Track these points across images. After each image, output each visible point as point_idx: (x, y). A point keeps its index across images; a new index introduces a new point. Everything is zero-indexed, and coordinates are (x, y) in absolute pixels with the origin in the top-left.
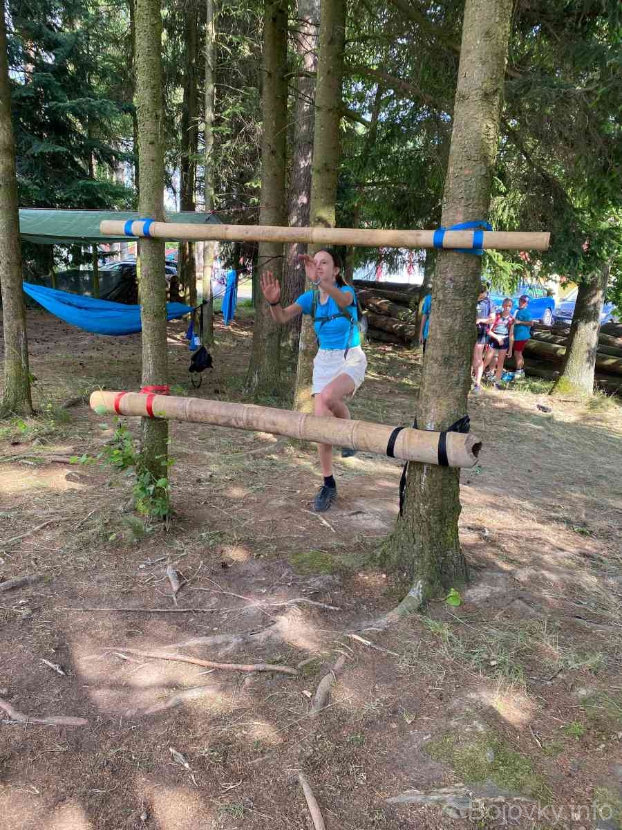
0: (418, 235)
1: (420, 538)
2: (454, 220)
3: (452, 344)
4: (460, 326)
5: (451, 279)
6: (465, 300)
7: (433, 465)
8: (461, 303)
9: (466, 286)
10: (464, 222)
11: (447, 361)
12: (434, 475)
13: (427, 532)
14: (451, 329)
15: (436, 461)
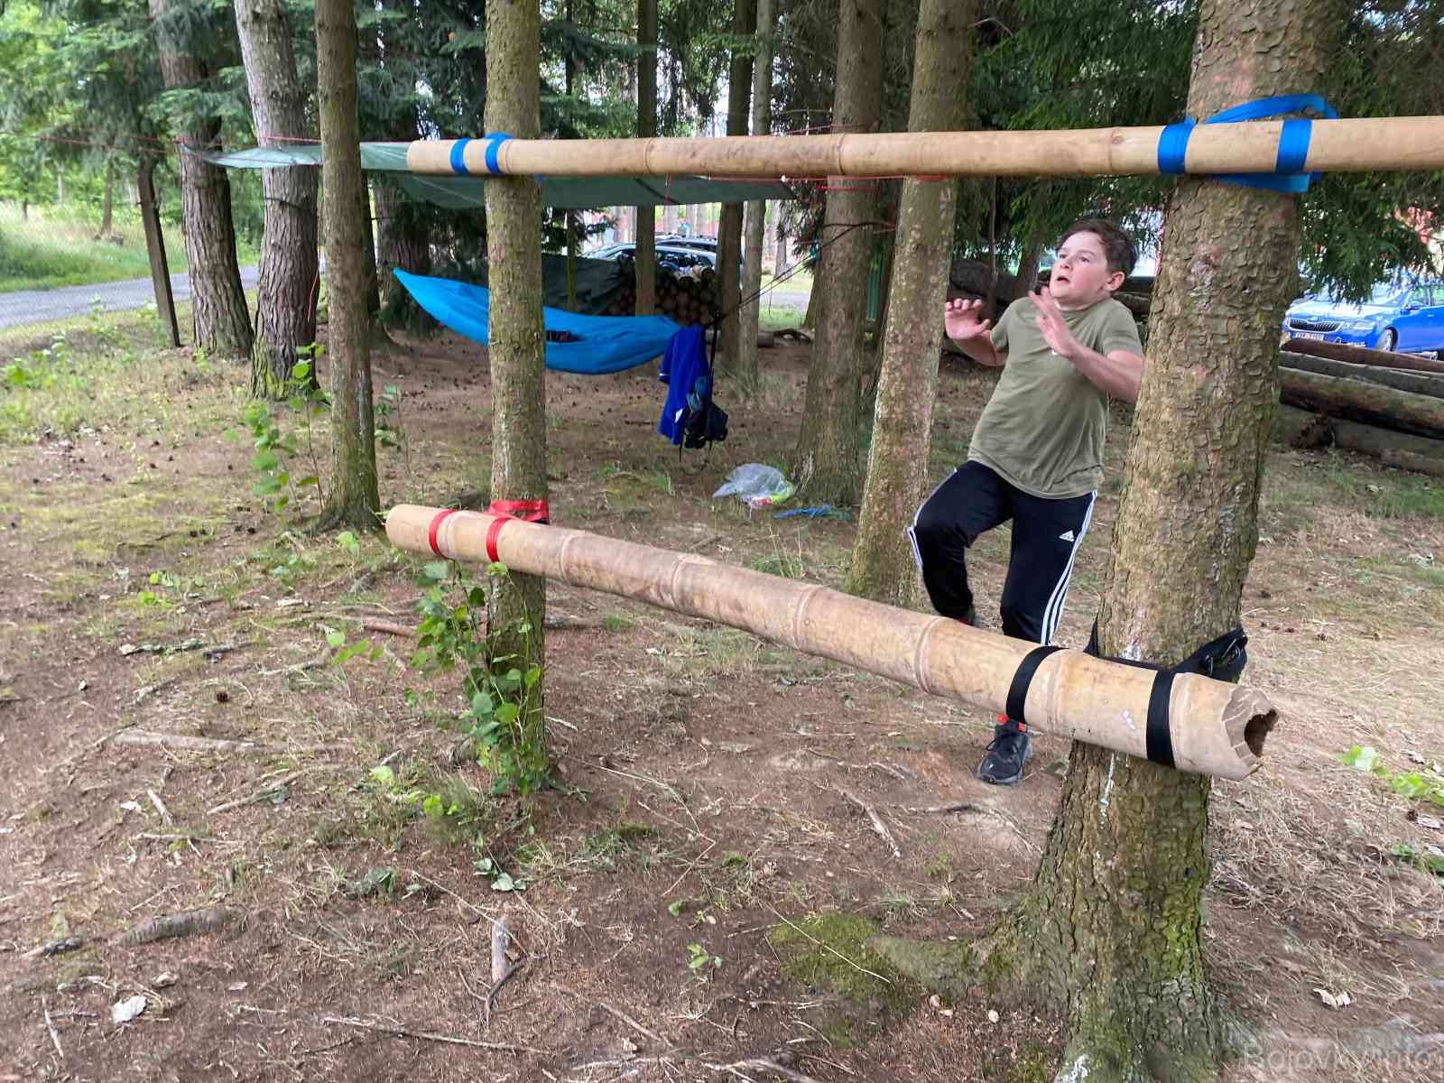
0: (1116, 141)
1: (1089, 940)
2: (1225, 96)
3: (1202, 439)
4: (1231, 389)
5: (1206, 260)
6: (1246, 317)
7: (1135, 759)
8: (1234, 325)
9: (1250, 279)
10: (1252, 100)
11: (1184, 484)
12: (1135, 784)
13: (1108, 929)
14: (1201, 395)
15: (1142, 751)
